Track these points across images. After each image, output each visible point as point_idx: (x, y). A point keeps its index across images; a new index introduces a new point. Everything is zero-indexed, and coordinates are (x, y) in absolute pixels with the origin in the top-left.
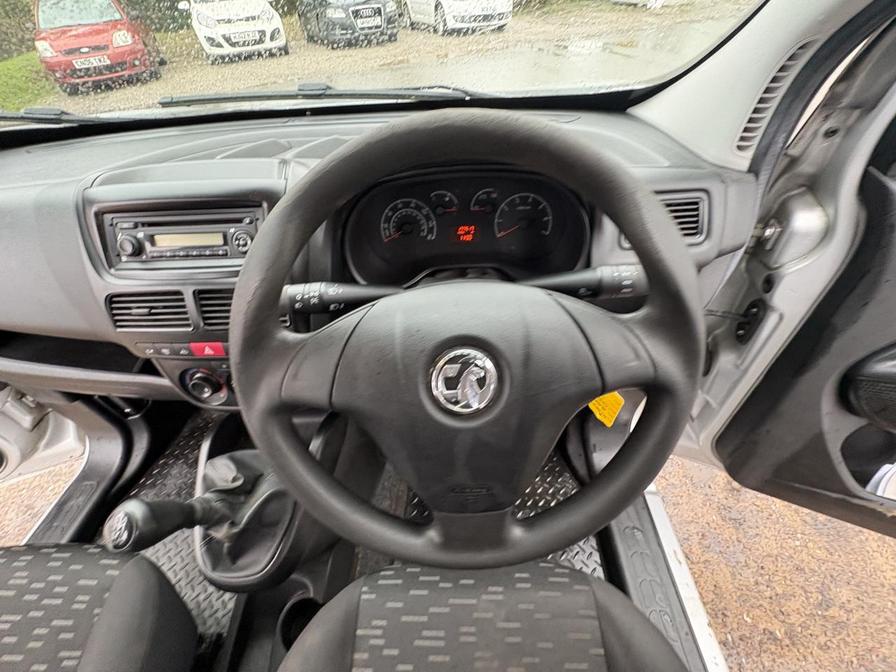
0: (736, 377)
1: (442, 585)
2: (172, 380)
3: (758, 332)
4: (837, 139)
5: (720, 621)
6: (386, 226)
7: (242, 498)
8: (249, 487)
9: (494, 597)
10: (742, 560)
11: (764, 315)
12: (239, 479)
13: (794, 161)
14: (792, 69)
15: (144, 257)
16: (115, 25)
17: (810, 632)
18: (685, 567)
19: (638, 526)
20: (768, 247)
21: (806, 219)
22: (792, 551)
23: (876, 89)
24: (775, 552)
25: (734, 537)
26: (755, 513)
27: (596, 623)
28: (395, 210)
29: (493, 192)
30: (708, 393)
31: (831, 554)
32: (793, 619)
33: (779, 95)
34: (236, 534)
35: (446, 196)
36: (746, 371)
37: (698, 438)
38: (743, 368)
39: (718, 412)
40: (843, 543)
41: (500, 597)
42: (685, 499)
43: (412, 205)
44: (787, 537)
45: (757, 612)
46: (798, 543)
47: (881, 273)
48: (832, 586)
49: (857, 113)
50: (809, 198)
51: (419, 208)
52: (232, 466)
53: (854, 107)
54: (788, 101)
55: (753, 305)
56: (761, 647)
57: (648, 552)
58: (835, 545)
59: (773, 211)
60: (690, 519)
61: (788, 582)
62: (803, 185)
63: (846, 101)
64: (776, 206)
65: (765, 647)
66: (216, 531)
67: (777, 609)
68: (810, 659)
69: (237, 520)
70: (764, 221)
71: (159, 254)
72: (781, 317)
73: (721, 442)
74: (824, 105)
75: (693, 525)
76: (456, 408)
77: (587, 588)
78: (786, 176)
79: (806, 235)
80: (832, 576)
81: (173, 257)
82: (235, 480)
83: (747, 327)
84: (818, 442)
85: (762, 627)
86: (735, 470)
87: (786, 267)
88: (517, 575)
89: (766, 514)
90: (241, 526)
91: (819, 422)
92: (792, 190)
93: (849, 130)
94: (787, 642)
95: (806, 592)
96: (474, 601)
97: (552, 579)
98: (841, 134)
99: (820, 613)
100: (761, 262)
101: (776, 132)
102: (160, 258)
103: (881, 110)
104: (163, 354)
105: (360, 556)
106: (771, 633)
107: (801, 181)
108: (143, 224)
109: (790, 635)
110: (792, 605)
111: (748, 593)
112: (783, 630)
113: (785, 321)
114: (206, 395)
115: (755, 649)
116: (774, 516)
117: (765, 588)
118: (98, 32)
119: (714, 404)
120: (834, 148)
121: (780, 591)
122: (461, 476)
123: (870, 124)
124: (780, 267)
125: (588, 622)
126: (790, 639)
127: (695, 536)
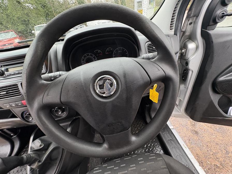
0: (186, 90)
1: (115, 168)
2: (20, 118)
3: (188, 76)
4: (192, 25)
5: (201, 165)
6: (83, 62)
7: (44, 152)
8: (46, 147)
9: (133, 168)
10: (201, 145)
11: (188, 72)
12: (42, 145)
13: (184, 32)
14: (178, 8)
15: (4, 76)
16: (15, 38)
17: (226, 162)
18: (187, 148)
19: (171, 139)
20: (184, 55)
21: (191, 46)
22: (213, 139)
23: (198, 11)
24: (209, 140)
25: (197, 139)
26: (201, 130)
27: (167, 170)
28: (85, 57)
29: (111, 48)
30: (180, 97)
31: (224, 138)
32: (221, 159)
33: (176, 14)
34: (40, 165)
35: (98, 51)
36: (188, 88)
37: (180, 111)
38: (186, 87)
39: (184, 102)
40: (226, 134)
41: (135, 168)
42: (181, 131)
43: (90, 55)
44: (211, 135)
45: (210, 160)
46: (214, 137)
47: (213, 54)
48: (227, 147)
49: (195, 18)
50: (190, 41)
51: (91, 55)
52: (40, 141)
53: (194, 16)
54: (179, 16)
55: (185, 70)
56: (215, 170)
57: (176, 146)
58: (224, 135)
59: (183, 47)
60: (184, 136)
61: (216, 149)
62: (188, 38)
63: (192, 15)
64: (183, 45)
65: (216, 170)
66: (33, 166)
67: (215, 157)
68: (229, 171)
69: (41, 160)
70: (181, 49)
71: (9, 74)
72: (192, 72)
73: (187, 110)
74: (187, 17)
75: (186, 137)
76: (104, 95)
77: (161, 158)
78: (183, 37)
79: (192, 49)
80: (226, 144)
81: (14, 74)
82: (40, 146)
83: (185, 77)
84: (211, 103)
85: (213, 164)
86: (193, 117)
87: (190, 58)
88: (139, 159)
89: (203, 130)
90: (42, 162)
91: (210, 97)
92: (186, 40)
93: (194, 22)
94: (221, 167)
95: (221, 150)
96: (126, 172)
97: (150, 158)
98: (193, 24)
99: (227, 156)
100: (183, 59)
101: (178, 24)
102: (10, 75)
103: (200, 16)
104: (13, 106)
105: (90, 167)
106: (216, 165)
107: (187, 37)
108: (4, 66)
109: (221, 164)
110: (219, 155)
111: (206, 154)
112: (219, 164)
113: (194, 72)
114: (31, 120)
115: (214, 171)
116: (206, 130)
117: (210, 152)
118: (11, 40)
119: (182, 100)
120: (192, 27)
121: (214, 152)
122: (110, 119)
123: (199, 19)
124: (188, 59)
125: (165, 170)
126: (222, 166)
127: (187, 141)
